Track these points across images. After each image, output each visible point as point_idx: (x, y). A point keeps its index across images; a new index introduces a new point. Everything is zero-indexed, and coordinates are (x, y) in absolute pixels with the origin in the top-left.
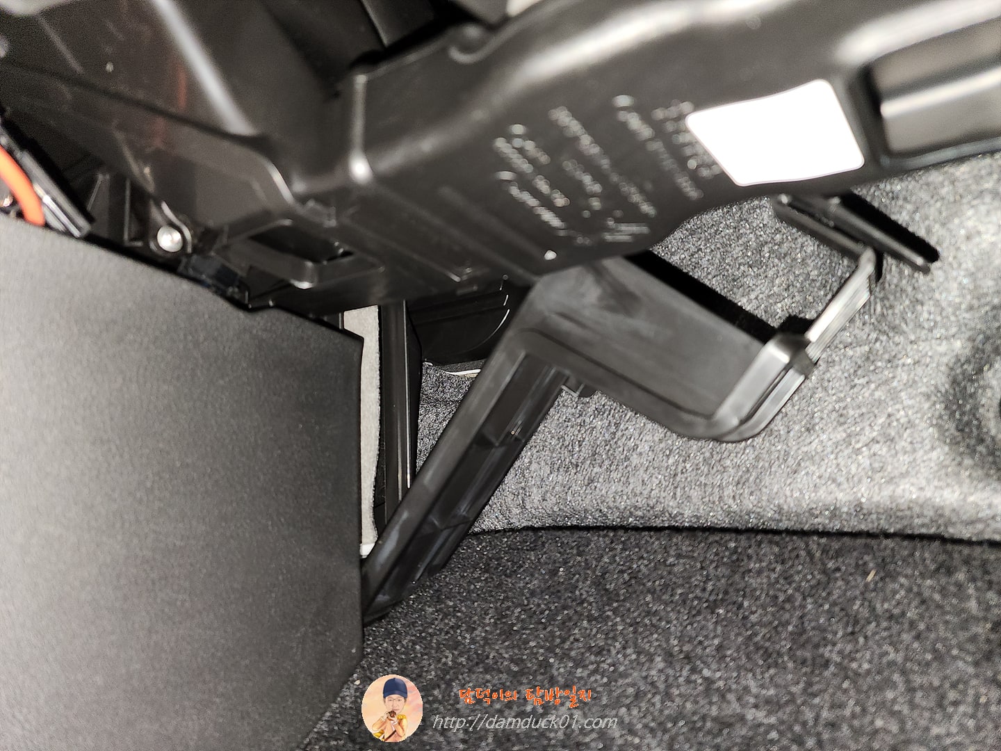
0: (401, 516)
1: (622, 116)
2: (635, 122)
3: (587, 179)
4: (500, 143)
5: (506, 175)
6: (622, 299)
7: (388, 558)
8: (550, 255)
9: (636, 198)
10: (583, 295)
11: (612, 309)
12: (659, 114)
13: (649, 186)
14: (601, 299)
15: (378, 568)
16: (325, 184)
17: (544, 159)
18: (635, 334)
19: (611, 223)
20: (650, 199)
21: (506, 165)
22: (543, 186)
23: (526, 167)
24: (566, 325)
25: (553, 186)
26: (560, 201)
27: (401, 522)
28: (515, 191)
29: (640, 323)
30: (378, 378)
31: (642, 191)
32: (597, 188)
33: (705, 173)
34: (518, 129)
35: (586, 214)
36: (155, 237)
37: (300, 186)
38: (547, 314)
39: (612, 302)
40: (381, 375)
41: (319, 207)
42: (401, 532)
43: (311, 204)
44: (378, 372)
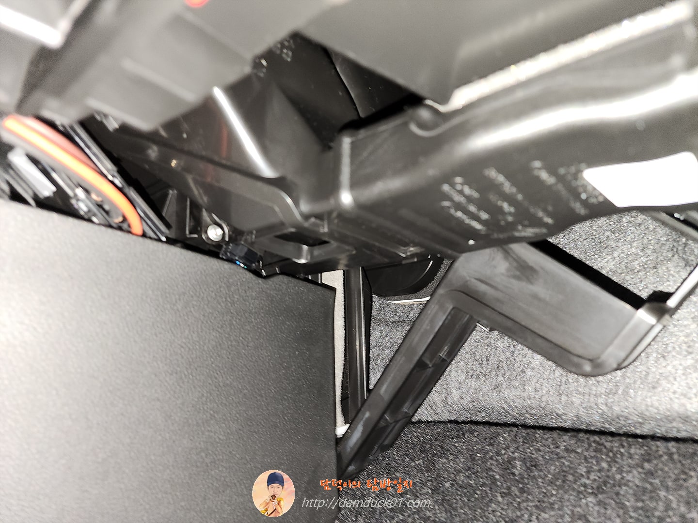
0: (364, 414)
1: (536, 173)
2: (544, 175)
3: (505, 206)
4: (446, 188)
5: (446, 204)
6: (525, 271)
7: (356, 443)
8: (471, 242)
9: (540, 214)
10: (495, 267)
11: (518, 278)
12: (562, 171)
13: (550, 208)
14: (508, 270)
15: (349, 450)
16: (321, 207)
17: (476, 195)
18: (535, 297)
19: (520, 227)
20: (549, 215)
21: (448, 198)
22: (472, 208)
23: (462, 199)
24: (483, 287)
25: (480, 208)
26: (484, 216)
27: (364, 419)
28: (452, 211)
29: (538, 288)
30: (343, 311)
31: (545, 210)
32: (512, 210)
33: (593, 200)
34: (459, 180)
35: (503, 223)
36: (206, 232)
37: (305, 207)
38: (468, 278)
39: (518, 273)
40: (345, 309)
41: (318, 221)
42: (365, 426)
43: (313, 220)
44: (343, 307)
